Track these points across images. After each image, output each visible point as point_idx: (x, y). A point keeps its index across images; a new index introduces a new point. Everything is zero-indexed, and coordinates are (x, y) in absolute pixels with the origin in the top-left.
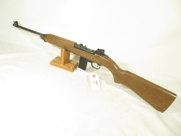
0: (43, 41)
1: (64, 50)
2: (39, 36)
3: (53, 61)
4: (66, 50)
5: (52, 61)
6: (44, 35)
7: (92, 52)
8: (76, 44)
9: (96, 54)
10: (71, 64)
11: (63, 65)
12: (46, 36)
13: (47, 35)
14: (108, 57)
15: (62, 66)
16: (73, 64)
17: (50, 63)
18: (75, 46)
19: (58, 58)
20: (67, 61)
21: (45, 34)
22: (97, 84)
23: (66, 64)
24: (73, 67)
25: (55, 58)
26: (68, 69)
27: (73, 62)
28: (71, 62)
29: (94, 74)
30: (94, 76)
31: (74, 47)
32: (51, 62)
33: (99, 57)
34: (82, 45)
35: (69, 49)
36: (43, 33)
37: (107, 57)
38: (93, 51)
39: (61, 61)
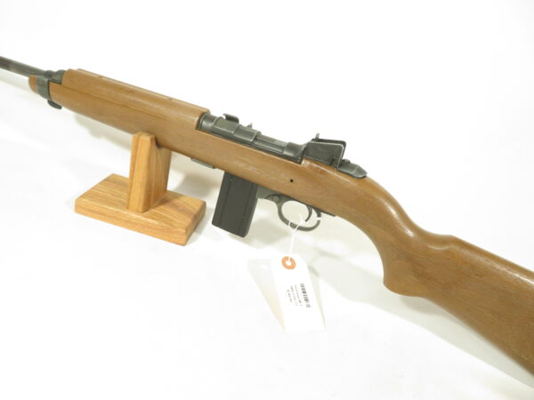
0: (45, 101)
1: (146, 140)
2: (26, 79)
3: (89, 195)
4: (158, 143)
5: (84, 196)
6: (49, 74)
7: (285, 153)
8: (205, 115)
9: (307, 159)
10: (176, 207)
11: (137, 212)
12: (57, 78)
13: (61, 73)
14: (365, 177)
15: (134, 216)
16: (183, 211)
17: (73, 204)
18: (204, 123)
19: (112, 181)
20: (157, 196)
21: (55, 69)
22: (307, 300)
23: (153, 210)
24: (188, 221)
25: (101, 183)
26: (165, 233)
27: (183, 199)
28: (176, 201)
29: (290, 256)
30: (289, 264)
31: (199, 127)
32: (78, 201)
33: (323, 172)
34: (232, 119)
35: (169, 139)
36: (44, 66)
37: (360, 174)
38: (291, 147)
39: (130, 194)
